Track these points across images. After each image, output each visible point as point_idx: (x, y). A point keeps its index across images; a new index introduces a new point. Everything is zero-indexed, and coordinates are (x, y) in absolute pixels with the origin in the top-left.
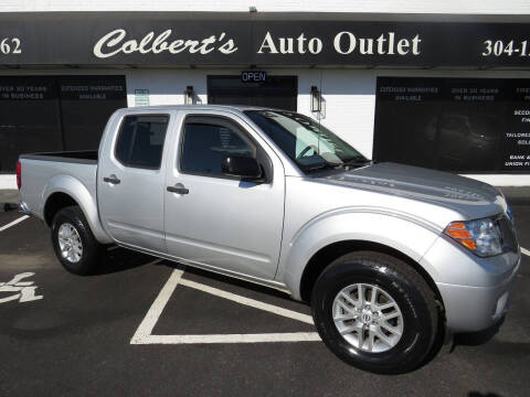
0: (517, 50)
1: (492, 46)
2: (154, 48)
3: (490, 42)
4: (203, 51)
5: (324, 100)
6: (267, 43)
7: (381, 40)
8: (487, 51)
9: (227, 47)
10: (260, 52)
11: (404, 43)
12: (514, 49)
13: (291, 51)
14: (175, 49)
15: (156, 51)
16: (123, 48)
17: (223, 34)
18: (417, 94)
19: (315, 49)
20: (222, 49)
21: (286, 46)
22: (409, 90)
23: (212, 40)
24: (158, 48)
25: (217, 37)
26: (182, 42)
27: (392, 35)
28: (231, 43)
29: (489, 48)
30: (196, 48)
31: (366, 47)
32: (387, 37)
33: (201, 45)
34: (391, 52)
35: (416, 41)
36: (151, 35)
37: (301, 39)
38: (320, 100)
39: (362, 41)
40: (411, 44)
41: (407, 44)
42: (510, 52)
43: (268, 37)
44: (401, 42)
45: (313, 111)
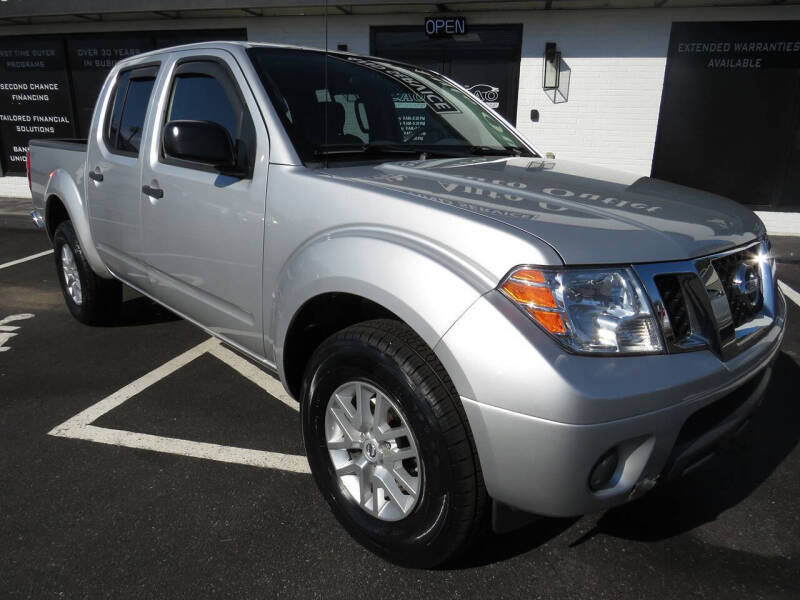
5: (567, 68)
18: (753, 55)
22: (737, 47)
38: (560, 67)
45: (546, 88)
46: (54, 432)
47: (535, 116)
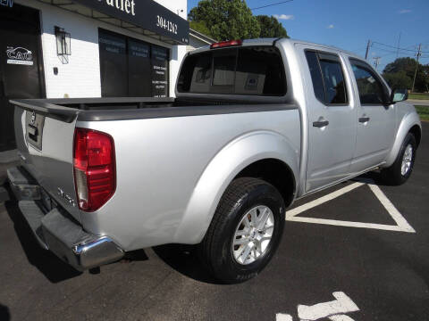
1: (159, 20)
3: (158, 17)
8: (158, 23)
22: (113, 43)
34: (122, 8)
35: (133, 3)
41: (129, 5)
42: (165, 26)
44: (126, 1)
45: (59, 55)
46: (413, 231)
47: (56, 71)
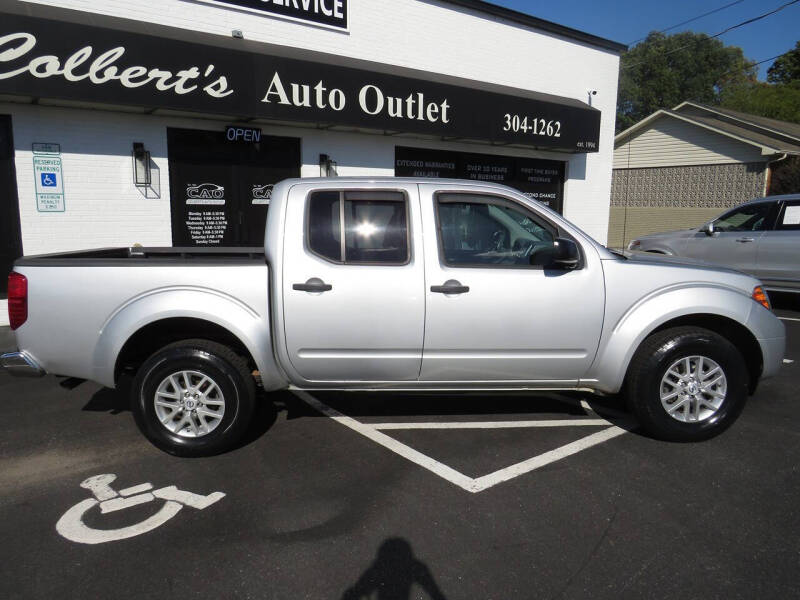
0: (530, 128)
1: (511, 121)
2: (92, 75)
3: (508, 116)
4: (180, 89)
6: (274, 89)
7: (410, 101)
8: (507, 126)
9: (217, 87)
10: (265, 100)
11: (433, 108)
12: (528, 126)
13: (306, 103)
14: (131, 80)
15: (96, 81)
16: (32, 67)
17: (211, 68)
19: (337, 105)
20: (209, 89)
21: (300, 96)
23: (193, 73)
24: (100, 74)
25: (202, 70)
26: (143, 70)
27: (421, 96)
28: (223, 81)
29: (508, 122)
30: (167, 83)
31: (395, 108)
32: (416, 98)
33: (175, 79)
34: (421, 117)
35: (444, 106)
36: (88, 51)
37: (319, 88)
39: (391, 100)
40: (440, 109)
41: (436, 110)
42: (525, 128)
43: (276, 80)
44: (430, 106)
